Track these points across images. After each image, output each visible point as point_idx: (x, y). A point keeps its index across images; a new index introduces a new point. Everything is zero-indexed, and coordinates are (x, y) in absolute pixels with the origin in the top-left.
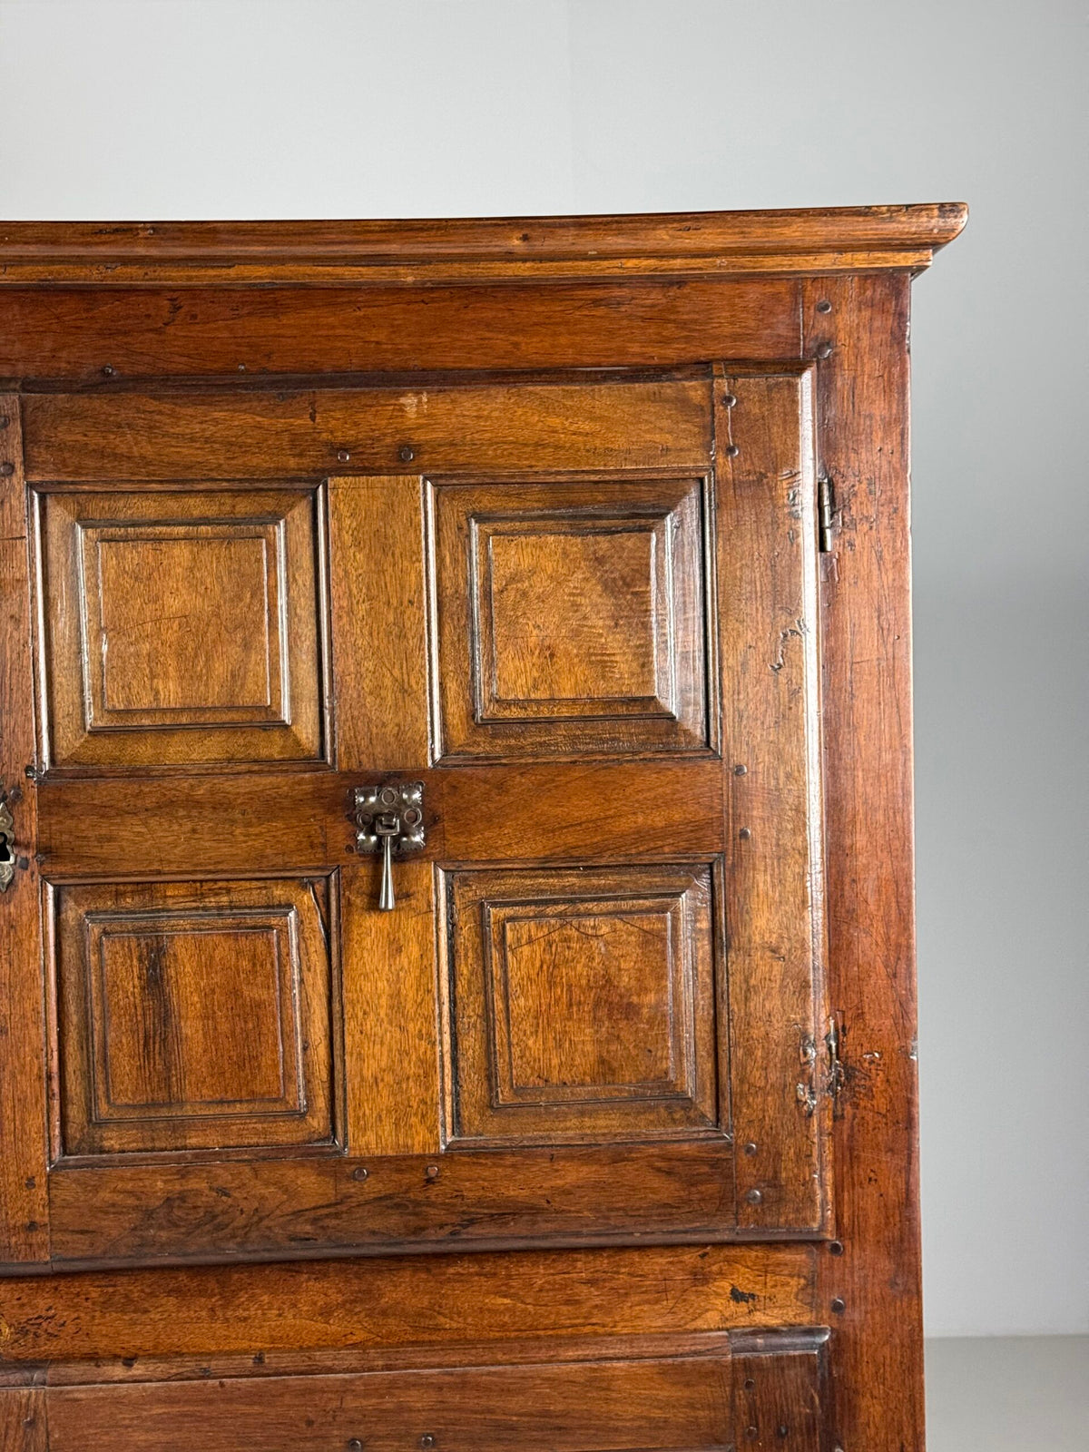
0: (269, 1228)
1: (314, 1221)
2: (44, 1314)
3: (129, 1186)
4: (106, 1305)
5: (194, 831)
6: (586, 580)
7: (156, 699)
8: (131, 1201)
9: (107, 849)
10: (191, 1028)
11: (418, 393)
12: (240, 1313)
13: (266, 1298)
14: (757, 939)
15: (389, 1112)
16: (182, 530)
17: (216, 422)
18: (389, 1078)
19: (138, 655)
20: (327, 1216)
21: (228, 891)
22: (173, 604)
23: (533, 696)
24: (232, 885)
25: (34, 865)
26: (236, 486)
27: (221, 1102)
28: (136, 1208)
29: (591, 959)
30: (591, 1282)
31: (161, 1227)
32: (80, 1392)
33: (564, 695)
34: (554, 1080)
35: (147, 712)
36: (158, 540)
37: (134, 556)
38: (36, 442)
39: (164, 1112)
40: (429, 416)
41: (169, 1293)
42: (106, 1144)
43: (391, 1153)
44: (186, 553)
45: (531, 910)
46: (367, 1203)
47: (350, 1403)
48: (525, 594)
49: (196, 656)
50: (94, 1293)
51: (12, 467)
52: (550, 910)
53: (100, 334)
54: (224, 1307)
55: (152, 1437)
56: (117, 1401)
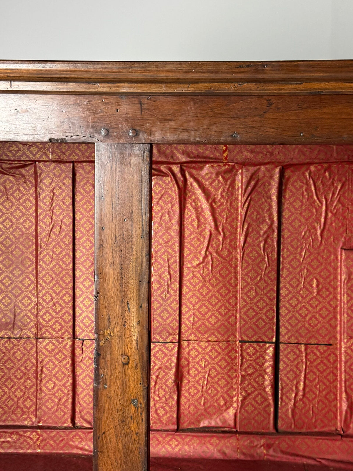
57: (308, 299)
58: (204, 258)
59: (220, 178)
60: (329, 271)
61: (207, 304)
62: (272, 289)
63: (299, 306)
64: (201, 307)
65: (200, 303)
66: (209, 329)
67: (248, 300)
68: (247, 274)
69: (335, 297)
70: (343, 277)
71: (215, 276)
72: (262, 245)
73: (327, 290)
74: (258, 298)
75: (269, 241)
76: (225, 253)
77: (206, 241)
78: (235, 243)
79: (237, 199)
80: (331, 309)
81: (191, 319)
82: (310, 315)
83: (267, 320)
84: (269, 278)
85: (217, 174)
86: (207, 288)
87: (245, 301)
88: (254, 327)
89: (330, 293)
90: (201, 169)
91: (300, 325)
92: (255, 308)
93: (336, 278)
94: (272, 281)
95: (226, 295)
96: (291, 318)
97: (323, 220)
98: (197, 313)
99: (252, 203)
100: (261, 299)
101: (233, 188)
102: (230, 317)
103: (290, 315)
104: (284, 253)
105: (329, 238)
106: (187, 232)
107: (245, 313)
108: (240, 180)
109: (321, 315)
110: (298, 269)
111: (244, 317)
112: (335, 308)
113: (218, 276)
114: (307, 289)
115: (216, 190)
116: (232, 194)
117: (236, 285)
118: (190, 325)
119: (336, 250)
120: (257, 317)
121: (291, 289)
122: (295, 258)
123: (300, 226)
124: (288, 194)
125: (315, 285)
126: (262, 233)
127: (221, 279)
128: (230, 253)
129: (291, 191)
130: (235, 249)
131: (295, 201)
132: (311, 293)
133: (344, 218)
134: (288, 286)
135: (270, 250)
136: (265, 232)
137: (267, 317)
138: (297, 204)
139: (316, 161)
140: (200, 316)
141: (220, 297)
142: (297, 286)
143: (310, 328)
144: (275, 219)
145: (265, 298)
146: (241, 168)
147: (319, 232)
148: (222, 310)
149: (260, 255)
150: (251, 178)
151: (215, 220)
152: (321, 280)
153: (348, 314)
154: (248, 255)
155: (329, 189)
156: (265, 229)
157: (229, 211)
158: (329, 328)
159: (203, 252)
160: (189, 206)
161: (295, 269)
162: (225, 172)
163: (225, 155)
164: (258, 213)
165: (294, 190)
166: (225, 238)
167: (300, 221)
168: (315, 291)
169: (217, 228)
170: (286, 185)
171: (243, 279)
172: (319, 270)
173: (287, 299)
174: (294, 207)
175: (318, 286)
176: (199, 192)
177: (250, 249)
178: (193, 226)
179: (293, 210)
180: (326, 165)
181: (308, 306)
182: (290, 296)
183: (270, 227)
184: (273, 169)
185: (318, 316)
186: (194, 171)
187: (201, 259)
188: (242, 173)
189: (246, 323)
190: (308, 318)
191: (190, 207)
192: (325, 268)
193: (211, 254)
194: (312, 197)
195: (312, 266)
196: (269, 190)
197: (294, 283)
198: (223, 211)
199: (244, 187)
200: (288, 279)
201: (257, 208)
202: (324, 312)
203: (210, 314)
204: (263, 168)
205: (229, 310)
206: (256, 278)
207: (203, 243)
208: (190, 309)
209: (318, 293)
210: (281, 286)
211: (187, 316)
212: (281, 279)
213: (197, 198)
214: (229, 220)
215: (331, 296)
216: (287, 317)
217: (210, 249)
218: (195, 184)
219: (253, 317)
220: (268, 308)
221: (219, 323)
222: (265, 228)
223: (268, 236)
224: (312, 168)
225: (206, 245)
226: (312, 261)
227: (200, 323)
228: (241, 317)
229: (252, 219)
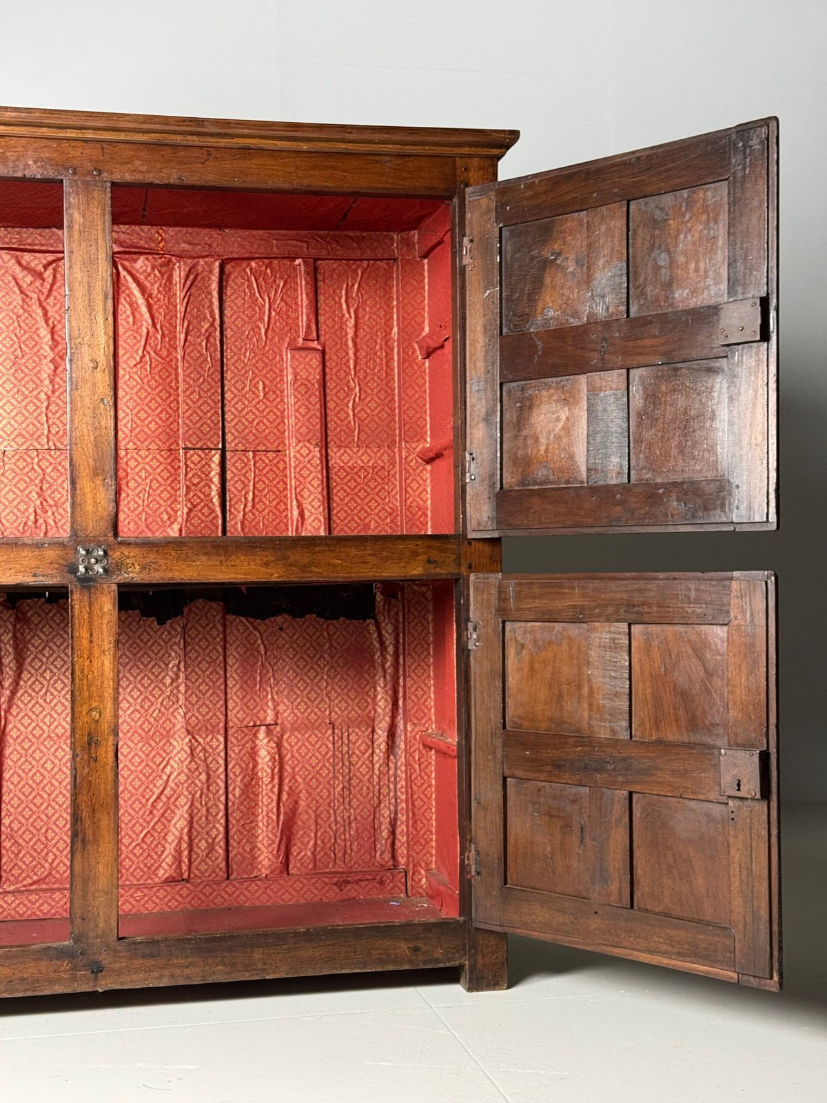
2: (153, 560)
4: (178, 559)
12: (232, 563)
13: (243, 558)
30: (373, 555)
41: (204, 554)
50: (173, 553)
53: (179, 163)
54: (226, 561)
57: (254, 403)
58: (143, 357)
59: (156, 272)
60: (275, 373)
61: (146, 408)
62: (216, 392)
63: (246, 410)
64: (139, 412)
65: (138, 408)
66: (149, 436)
67: (191, 403)
68: (188, 376)
69: (282, 400)
70: (290, 378)
71: (153, 378)
72: (204, 344)
73: (274, 393)
74: (201, 401)
75: (212, 340)
76: (164, 353)
77: (143, 340)
78: (175, 342)
79: (175, 294)
80: (278, 413)
81: (129, 425)
82: (257, 421)
83: (212, 425)
84: (213, 379)
85: (153, 268)
86: (146, 391)
87: (187, 404)
88: (198, 432)
89: (277, 397)
90: (135, 261)
91: (247, 431)
92: (199, 412)
93: (282, 380)
94: (216, 382)
95: (167, 399)
96: (237, 423)
97: (266, 319)
98: (135, 419)
99: (192, 299)
100: (205, 402)
101: (171, 283)
102: (172, 423)
103: (236, 420)
104: (228, 354)
105: (273, 338)
106: (121, 330)
107: (188, 418)
108: (178, 274)
109: (268, 420)
110: (243, 371)
111: (187, 422)
112: (282, 412)
113: (157, 377)
114: (254, 393)
115: (152, 285)
116: (170, 289)
117: (178, 388)
118: (127, 432)
119: (281, 350)
120: (201, 422)
121: (236, 392)
122: (240, 359)
123: (243, 326)
124: (229, 291)
125: (261, 388)
126: (203, 331)
127: (160, 381)
128: (169, 353)
129: (232, 288)
130: (175, 348)
131: (236, 298)
132: (257, 396)
133: (288, 317)
134: (233, 389)
135: (212, 349)
136: (206, 331)
137: (212, 421)
138: (240, 301)
139: (257, 256)
140: (138, 422)
141: (160, 401)
142: (243, 389)
143: (258, 434)
144: (217, 316)
145: (209, 401)
146: (179, 262)
147: (263, 331)
148: (163, 416)
149: (202, 355)
150: (190, 271)
151: (152, 317)
152: (267, 383)
153: (296, 417)
154: (189, 354)
155: (272, 287)
156: (206, 327)
157: (167, 308)
158: (278, 434)
159: (140, 352)
160: (122, 301)
161: (239, 371)
162: (161, 266)
163: (161, 245)
164: (199, 310)
165: (236, 287)
166: (163, 336)
167: (243, 320)
168: (262, 394)
169: (154, 325)
170: (227, 281)
171: (184, 380)
172: (264, 371)
173: (233, 403)
174: (236, 304)
175: (264, 388)
176: (133, 286)
177: (191, 348)
178: (128, 322)
179: (235, 308)
180: (266, 261)
181: (254, 411)
182: (236, 400)
183: (212, 325)
184: (213, 263)
185: (265, 421)
186: (126, 263)
187: (138, 359)
188: (179, 267)
189: (190, 428)
190: (255, 423)
191: (124, 302)
192: (271, 370)
193: (149, 353)
194: (254, 294)
195: (257, 368)
196: (209, 286)
197: (239, 386)
198: (161, 307)
199: (182, 281)
200: (233, 382)
201: (197, 304)
202: (271, 417)
203: (150, 419)
204: (202, 261)
205: (171, 416)
206: (198, 379)
207: (140, 341)
208: (127, 415)
209: (265, 396)
210: (226, 389)
211: (124, 421)
212: (226, 382)
213: (132, 293)
214: (168, 317)
215: (279, 400)
216: (233, 423)
217: (148, 348)
218: (128, 278)
219: (197, 422)
220: (212, 412)
221: (160, 430)
222: (207, 325)
223: (210, 335)
224: (253, 264)
225: (143, 343)
226: (257, 362)
227: (138, 429)
228: (184, 422)
229: (192, 316)
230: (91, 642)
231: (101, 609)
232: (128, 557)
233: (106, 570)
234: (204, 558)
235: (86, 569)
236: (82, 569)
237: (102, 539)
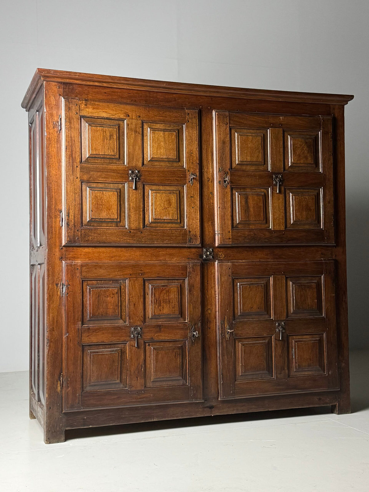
0: (262, 240)
1: (268, 239)
2: (228, 253)
3: (243, 233)
5: (251, 180)
6: (304, 145)
7: (247, 160)
8: (243, 235)
9: (240, 182)
10: (251, 209)
11: (282, 116)
12: (256, 254)
13: (259, 252)
14: (327, 200)
15: (278, 223)
16: (250, 134)
17: (255, 119)
18: (278, 218)
19: (244, 153)
20: (270, 239)
21: (255, 189)
22: (249, 145)
23: (297, 162)
24: (256, 189)
25: (230, 183)
26: (257, 128)
27: (255, 221)
28: (244, 236)
29: (305, 202)
30: (303, 251)
31: (247, 240)
32: (236, 264)
33: (302, 162)
34: (300, 219)
35: (245, 161)
36: (247, 135)
37: (244, 137)
38: (231, 120)
39: (247, 222)
40: (284, 120)
42: (239, 227)
43: (278, 230)
44: (251, 137)
45: (297, 194)
46: (275, 237)
47: (273, 267)
48: (296, 147)
49: (252, 153)
50: (235, 250)
51: (228, 124)
52: (300, 194)
53: (237, 105)
54: (253, 253)
55: (246, 271)
56: (241, 265)
230: (208, 284)
231: (211, 271)
232: (220, 252)
233: (213, 257)
234: (246, 252)
235: (206, 257)
236: (204, 256)
237: (211, 245)
